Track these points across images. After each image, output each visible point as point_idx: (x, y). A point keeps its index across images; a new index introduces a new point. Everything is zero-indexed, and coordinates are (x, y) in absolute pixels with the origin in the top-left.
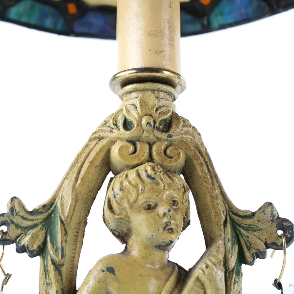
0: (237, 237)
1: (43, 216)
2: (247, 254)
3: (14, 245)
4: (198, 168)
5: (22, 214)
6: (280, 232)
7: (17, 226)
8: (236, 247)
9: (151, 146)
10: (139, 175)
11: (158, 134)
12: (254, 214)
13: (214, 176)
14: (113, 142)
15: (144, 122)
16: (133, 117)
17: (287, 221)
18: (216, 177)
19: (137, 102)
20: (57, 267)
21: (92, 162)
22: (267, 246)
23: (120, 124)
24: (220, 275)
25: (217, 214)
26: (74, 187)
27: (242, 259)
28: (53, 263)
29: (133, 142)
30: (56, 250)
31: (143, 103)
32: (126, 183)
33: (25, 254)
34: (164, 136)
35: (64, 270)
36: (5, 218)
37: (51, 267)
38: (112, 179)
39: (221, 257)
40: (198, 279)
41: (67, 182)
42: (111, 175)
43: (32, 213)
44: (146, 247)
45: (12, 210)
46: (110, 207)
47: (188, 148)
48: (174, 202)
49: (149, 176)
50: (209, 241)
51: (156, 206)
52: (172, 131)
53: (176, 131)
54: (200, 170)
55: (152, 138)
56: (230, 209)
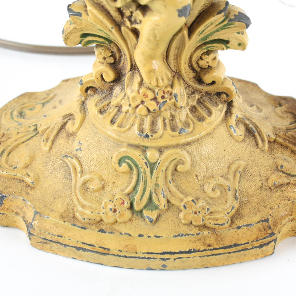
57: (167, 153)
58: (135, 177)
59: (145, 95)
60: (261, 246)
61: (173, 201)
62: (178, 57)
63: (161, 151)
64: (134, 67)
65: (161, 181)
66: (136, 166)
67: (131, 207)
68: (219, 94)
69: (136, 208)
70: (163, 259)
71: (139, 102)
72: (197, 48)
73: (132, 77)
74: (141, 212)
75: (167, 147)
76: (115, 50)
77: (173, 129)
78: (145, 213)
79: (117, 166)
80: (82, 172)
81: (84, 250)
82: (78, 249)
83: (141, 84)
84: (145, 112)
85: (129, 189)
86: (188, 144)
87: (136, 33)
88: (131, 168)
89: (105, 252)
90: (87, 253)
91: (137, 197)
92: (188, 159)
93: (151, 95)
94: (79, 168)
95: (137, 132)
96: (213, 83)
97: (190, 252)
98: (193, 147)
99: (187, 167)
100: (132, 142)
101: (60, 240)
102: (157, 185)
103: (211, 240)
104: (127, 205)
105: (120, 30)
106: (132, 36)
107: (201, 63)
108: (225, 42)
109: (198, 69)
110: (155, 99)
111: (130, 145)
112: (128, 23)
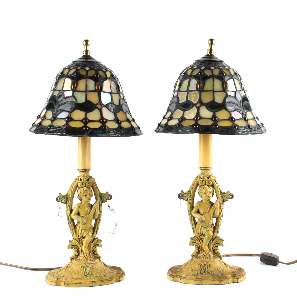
0: (101, 199)
1: (66, 197)
2: (103, 202)
3: (61, 202)
4: (94, 187)
5: (62, 196)
6: (109, 197)
7: (61, 199)
8: (101, 201)
9: (85, 183)
10: (83, 190)
11: (87, 182)
12: (104, 194)
13: (97, 187)
14: (78, 183)
15: (84, 179)
16: (82, 179)
17: (111, 195)
18: (98, 187)
19: (83, 175)
20: (69, 206)
21: (74, 187)
22: (107, 200)
23: (80, 179)
24: (98, 206)
25: (98, 195)
26: (71, 192)
27: (102, 202)
28: (68, 205)
29: (82, 183)
30: (69, 203)
31: (84, 176)
32: (81, 191)
33: (63, 203)
34: (88, 182)
35: (70, 207)
36: (59, 197)
37: (68, 206)
38: (78, 189)
39: (98, 203)
40: (94, 207)
41: (70, 190)
42: (78, 188)
43: (64, 196)
44: (85, 202)
45: (60, 196)
46: (78, 195)
47: (92, 183)
48: (90, 194)
49: (85, 190)
50: (96, 200)
51: (87, 195)
52: (89, 180)
53: (90, 180)
54: (95, 187)
55: (86, 182)
56: (100, 194)
57: (90, 265)
58: (85, 270)
59: (85, 255)
60: (110, 280)
61: (92, 273)
62: (90, 248)
63: (89, 264)
64: (82, 251)
65: (90, 270)
66: (85, 267)
67: (85, 275)
68: (98, 258)
69: (86, 275)
70: (93, 283)
71: (84, 256)
72: (94, 246)
73: (82, 253)
74: (87, 275)
75: (90, 264)
76: (78, 248)
77: (91, 261)
78: (88, 276)
79: (81, 268)
80: (74, 271)
81: (77, 283)
82: (75, 283)
83: (84, 253)
84: (85, 258)
85: (84, 272)
86: (94, 263)
87: (82, 243)
88: (84, 268)
89: (81, 283)
90: (77, 284)
91: (86, 273)
92: (94, 265)
93: (86, 255)
94: (73, 271)
95: (84, 262)
96: (97, 254)
97: (97, 281)
98: (95, 264)
99: (94, 267)
100: (83, 263)
101: (72, 282)
102: (89, 271)
103: (101, 279)
104: (84, 274)
105: (79, 243)
106: (81, 244)
107: (94, 250)
108: (98, 245)
109: (93, 252)
110: (87, 256)
111: (83, 264)
112: (81, 242)
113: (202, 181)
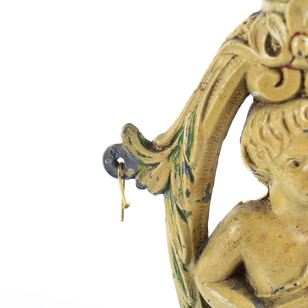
113: (278, 70)
